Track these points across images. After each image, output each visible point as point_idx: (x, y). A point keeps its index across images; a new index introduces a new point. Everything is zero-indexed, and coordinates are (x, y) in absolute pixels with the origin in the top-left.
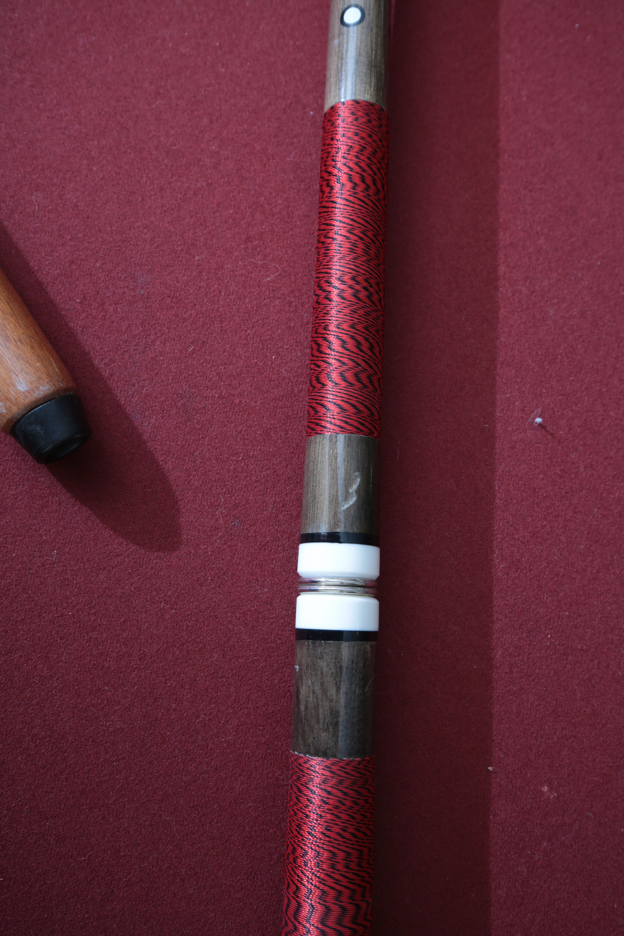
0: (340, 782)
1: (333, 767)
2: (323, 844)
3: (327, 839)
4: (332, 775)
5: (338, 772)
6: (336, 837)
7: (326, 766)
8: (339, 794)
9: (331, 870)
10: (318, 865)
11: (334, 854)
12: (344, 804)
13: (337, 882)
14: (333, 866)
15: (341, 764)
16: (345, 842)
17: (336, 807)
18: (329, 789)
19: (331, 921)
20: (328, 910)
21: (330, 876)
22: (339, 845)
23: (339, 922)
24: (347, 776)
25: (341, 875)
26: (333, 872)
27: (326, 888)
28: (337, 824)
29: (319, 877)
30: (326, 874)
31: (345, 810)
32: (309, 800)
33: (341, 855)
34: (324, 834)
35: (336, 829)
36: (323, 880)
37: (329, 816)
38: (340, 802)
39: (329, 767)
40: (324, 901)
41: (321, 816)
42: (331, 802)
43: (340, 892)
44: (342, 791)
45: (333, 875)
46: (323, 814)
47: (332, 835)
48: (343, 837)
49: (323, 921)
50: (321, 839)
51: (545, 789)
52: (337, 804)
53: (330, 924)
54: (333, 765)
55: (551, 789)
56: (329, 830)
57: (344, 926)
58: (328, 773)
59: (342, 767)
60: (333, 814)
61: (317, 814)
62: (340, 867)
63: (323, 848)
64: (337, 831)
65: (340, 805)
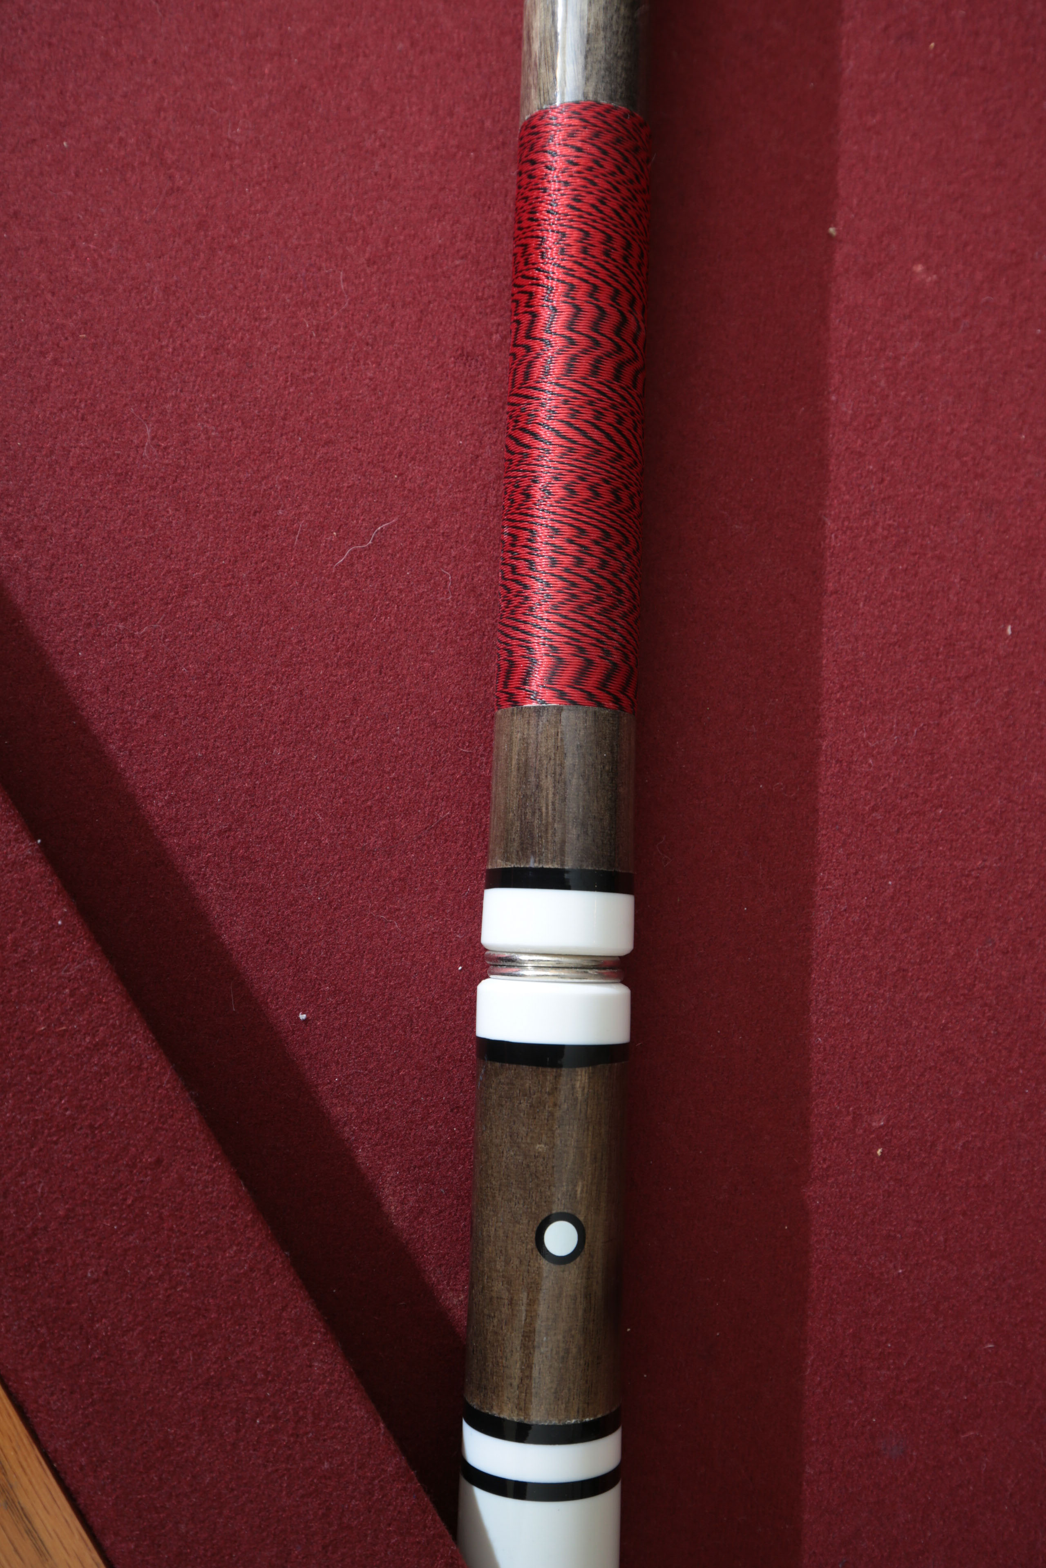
0: (597, 135)
1: (584, 112)
2: (571, 220)
3: (577, 213)
4: (583, 124)
5: (593, 120)
6: (590, 210)
7: (574, 112)
8: (594, 150)
9: (582, 256)
10: (562, 251)
11: (587, 233)
12: (602, 166)
13: (591, 272)
14: (584, 251)
15: (597, 109)
16: (603, 219)
17: (590, 169)
18: (579, 144)
19: (583, 325)
20: (578, 310)
21: (580, 264)
22: (595, 221)
23: (595, 326)
24: (605, 126)
25: (597, 263)
26: (585, 259)
27: (575, 281)
28: (591, 193)
29: (563, 267)
30: (575, 262)
31: (603, 175)
32: (547, 167)
33: (597, 237)
34: (572, 207)
35: (589, 199)
36: (571, 270)
37: (579, 182)
38: (596, 162)
39: (579, 114)
40: (573, 298)
41: (566, 183)
42: (582, 161)
43: (595, 287)
44: (599, 148)
45: (585, 263)
46: (570, 180)
47: (585, 207)
48: (601, 212)
49: (570, 326)
50: (566, 215)
51: (919, 268)
52: (591, 164)
53: (580, 328)
54: (584, 109)
55: (928, 269)
56: (579, 201)
57: (602, 335)
58: (575, 122)
59: (599, 113)
60: (585, 178)
61: (559, 182)
62: (595, 252)
63: (571, 227)
64: (591, 201)
65: (596, 167)
